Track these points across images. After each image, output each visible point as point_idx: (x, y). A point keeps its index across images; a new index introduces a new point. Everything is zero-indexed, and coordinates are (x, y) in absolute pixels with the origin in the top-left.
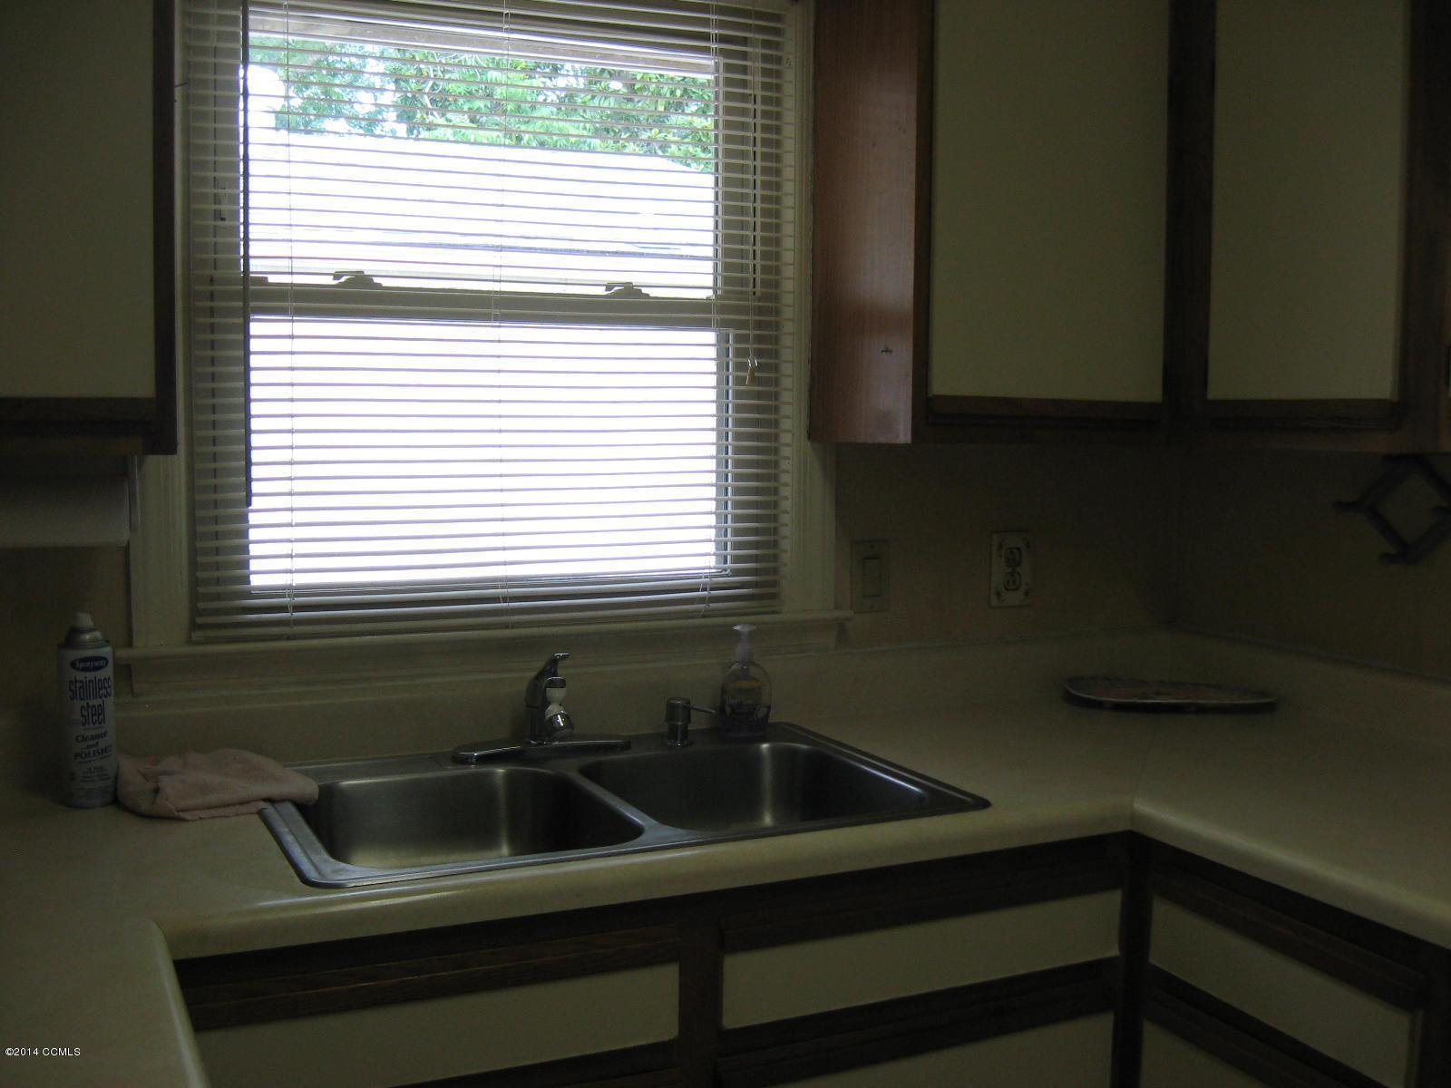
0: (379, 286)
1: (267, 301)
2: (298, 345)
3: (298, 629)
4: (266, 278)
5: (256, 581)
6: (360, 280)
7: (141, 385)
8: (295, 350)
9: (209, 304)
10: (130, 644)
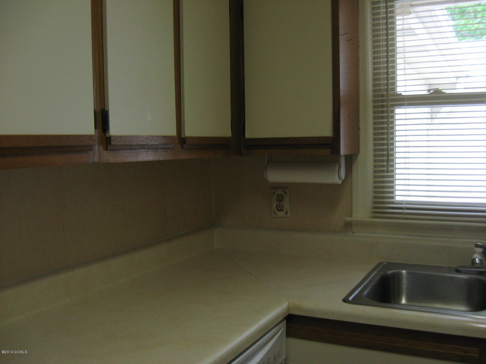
0: (444, 93)
1: (399, 101)
2: (408, 116)
3: (406, 216)
4: (401, 94)
5: (398, 198)
6: (437, 91)
7: (327, 131)
8: (407, 118)
9: (381, 104)
10: (351, 216)
